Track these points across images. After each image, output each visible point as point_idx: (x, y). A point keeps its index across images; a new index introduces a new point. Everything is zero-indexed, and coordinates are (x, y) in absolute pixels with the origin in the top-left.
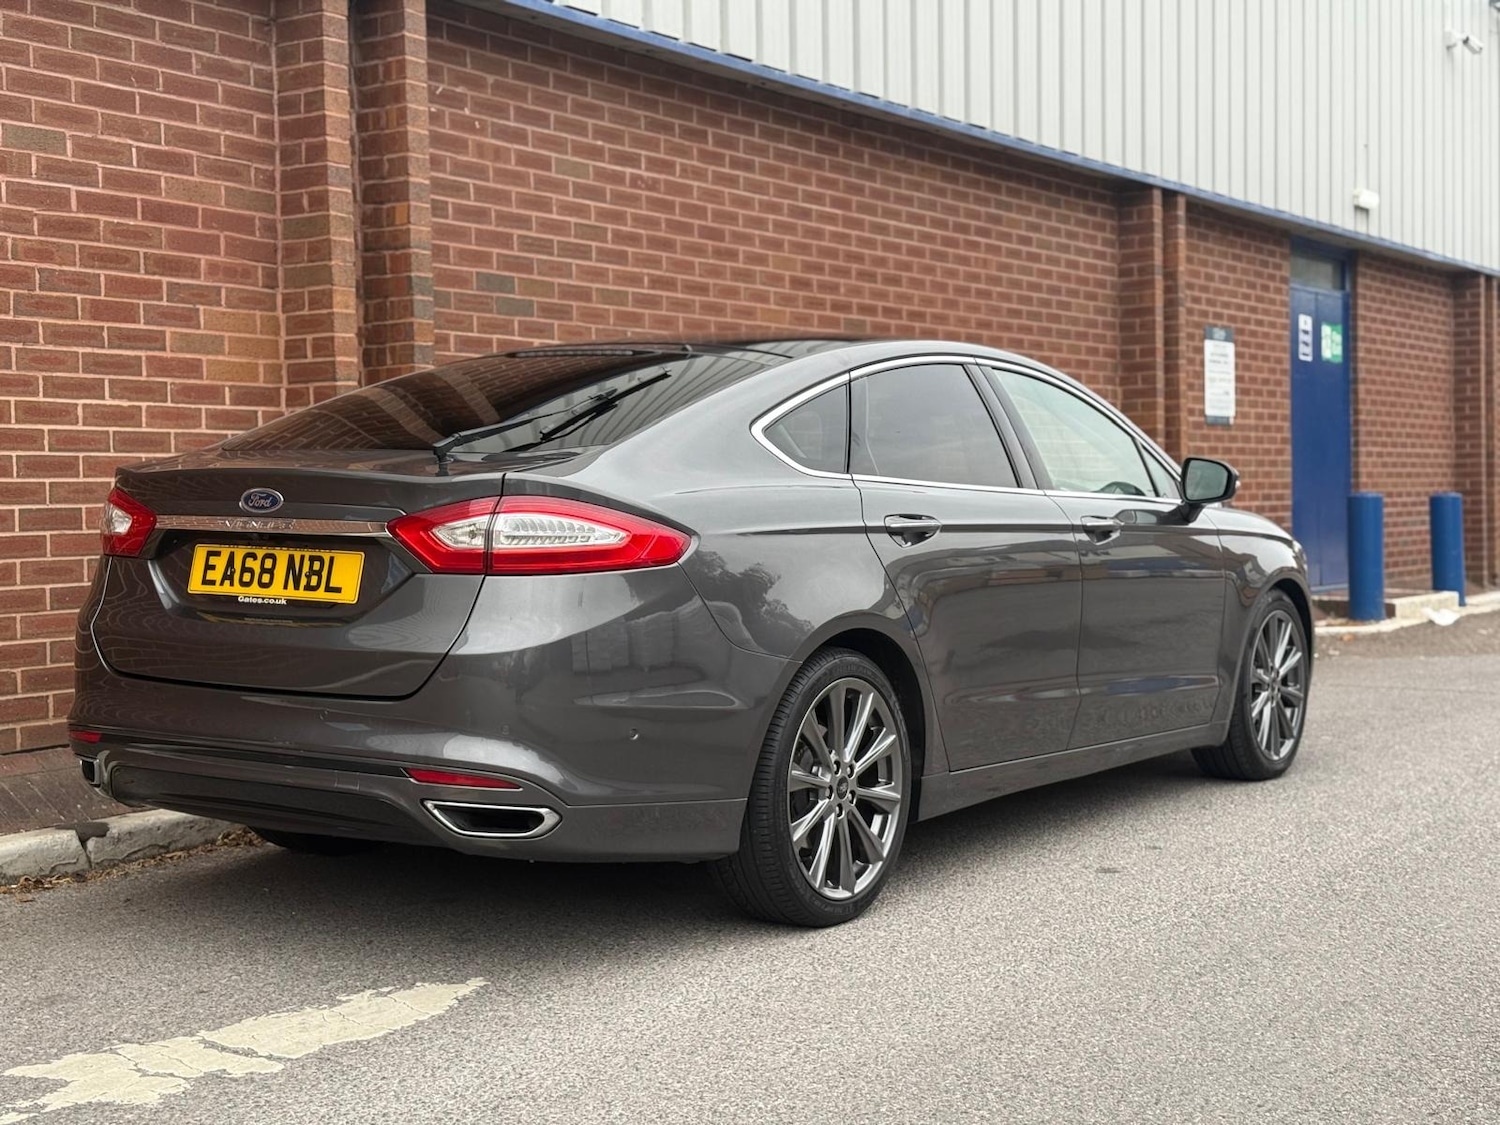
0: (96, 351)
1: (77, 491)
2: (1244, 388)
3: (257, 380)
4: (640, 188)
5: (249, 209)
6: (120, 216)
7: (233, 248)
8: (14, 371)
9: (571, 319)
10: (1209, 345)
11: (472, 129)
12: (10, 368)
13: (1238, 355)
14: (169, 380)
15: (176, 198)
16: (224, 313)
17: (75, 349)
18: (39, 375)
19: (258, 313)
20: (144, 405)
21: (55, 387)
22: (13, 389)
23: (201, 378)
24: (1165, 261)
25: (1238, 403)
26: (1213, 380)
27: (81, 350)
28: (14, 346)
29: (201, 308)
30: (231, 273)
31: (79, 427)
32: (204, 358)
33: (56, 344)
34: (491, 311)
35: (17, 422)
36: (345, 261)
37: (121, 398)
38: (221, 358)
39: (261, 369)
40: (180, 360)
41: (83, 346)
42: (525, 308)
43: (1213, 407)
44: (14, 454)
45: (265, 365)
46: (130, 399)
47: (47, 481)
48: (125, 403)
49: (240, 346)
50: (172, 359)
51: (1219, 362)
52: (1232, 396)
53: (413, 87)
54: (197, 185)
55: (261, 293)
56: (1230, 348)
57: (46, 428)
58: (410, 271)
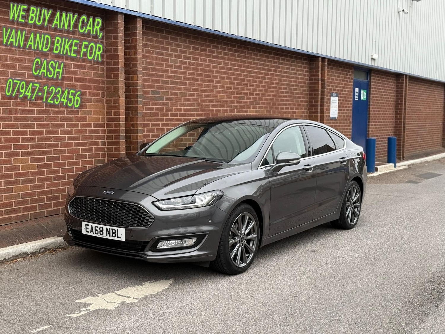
0: (64, 116)
1: (59, 152)
2: (340, 109)
3: (99, 121)
4: (191, 65)
5: (98, 77)
6: (69, 81)
7: (95, 88)
8: (45, 122)
9: (173, 101)
10: (332, 98)
11: (151, 53)
12: (44, 121)
13: (339, 100)
14: (80, 122)
15: (82, 76)
16: (92, 105)
17: (59, 116)
18: (51, 123)
19: (100, 104)
20: (74, 129)
21: (54, 126)
22: (45, 127)
23: (87, 121)
24: (322, 76)
25: (339, 113)
26: (332, 107)
27: (60, 116)
28: (45, 116)
29: (87, 103)
30: (94, 94)
31: (60, 135)
32: (87, 116)
33: (54, 115)
34: (154, 100)
35: (46, 135)
36: (122, 91)
37: (69, 128)
38: (91, 116)
39: (100, 118)
40: (82, 117)
41: (61, 115)
42: (162, 99)
43: (332, 115)
44: (45, 143)
45: (101, 117)
46: (71, 128)
47: (52, 149)
48: (70, 129)
49: (96, 113)
50: (81, 117)
51: (334, 102)
52: (337, 112)
53: (139, 45)
54: (86, 72)
55: (101, 99)
56: (337, 98)
57: (52, 136)
58: (137, 93)
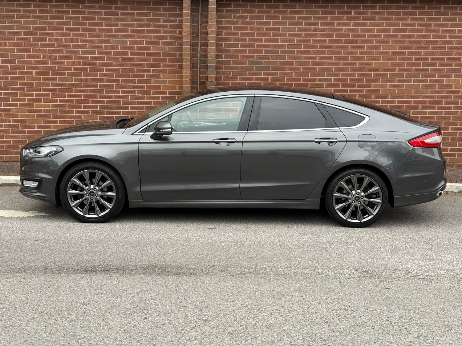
0: (134, 84)
1: (128, 113)
3: (176, 90)
4: (318, 32)
5: (175, 51)
6: (141, 56)
7: (170, 61)
8: (114, 89)
11: (250, 24)
12: (114, 88)
14: (152, 90)
15: (155, 51)
16: (167, 75)
17: (129, 84)
18: (120, 90)
19: (177, 74)
20: (145, 95)
21: (123, 92)
22: (114, 93)
23: (161, 90)
27: (130, 84)
28: (114, 84)
29: (161, 74)
30: (169, 66)
31: (129, 100)
32: (161, 85)
33: (124, 83)
34: (253, 70)
35: (115, 99)
36: (187, 63)
37: (140, 94)
38: (166, 85)
39: (177, 87)
40: (155, 86)
41: (130, 83)
42: (266, 69)
44: (114, 105)
45: (178, 86)
46: (142, 94)
47: (121, 111)
48: (141, 95)
49: (170, 82)
50: (153, 85)
54: (160, 47)
55: (178, 70)
57: (121, 100)
58: (207, 64)
